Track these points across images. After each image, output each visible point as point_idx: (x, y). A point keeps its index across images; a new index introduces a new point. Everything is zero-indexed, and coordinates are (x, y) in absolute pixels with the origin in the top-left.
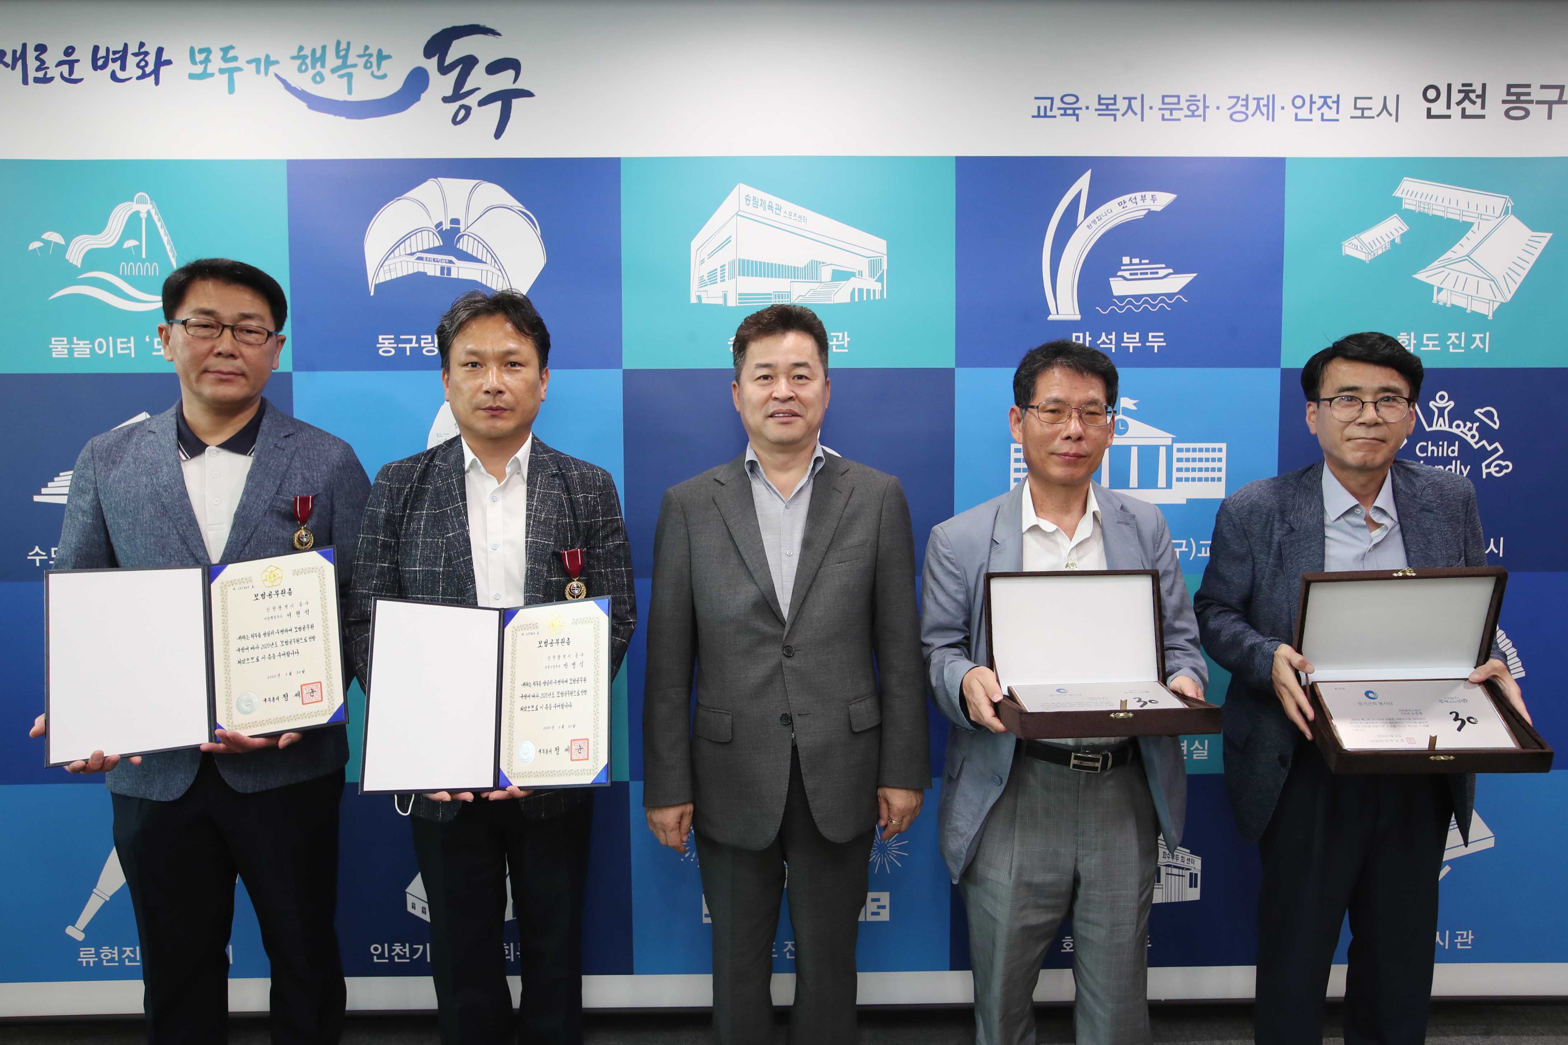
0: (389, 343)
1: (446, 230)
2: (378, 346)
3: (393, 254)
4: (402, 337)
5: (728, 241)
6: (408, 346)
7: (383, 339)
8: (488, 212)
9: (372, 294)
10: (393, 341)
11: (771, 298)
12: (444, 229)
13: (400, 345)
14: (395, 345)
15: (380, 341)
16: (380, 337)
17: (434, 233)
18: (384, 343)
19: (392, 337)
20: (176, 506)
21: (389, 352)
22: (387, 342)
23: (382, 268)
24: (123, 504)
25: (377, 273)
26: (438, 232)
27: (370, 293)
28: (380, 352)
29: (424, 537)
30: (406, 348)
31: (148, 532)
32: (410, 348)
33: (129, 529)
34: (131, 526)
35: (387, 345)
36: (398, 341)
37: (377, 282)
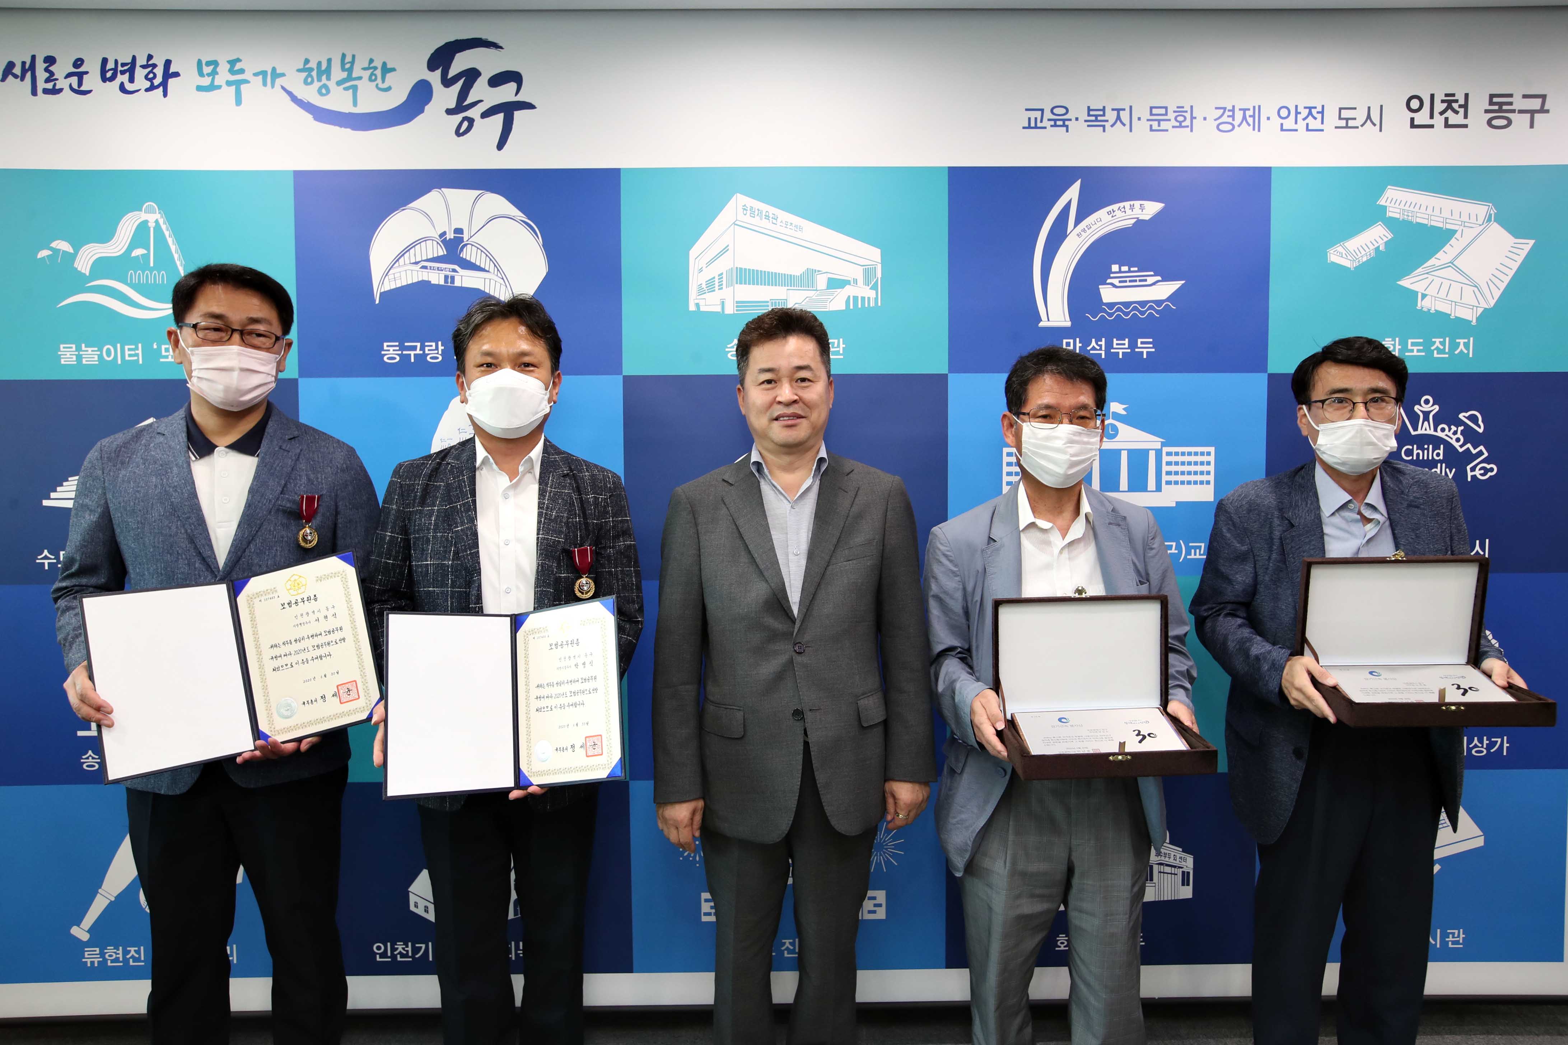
0: (394, 350)
1: (450, 239)
2: (383, 353)
3: (397, 263)
4: (406, 344)
5: (726, 250)
6: (412, 353)
7: (388, 346)
8: (491, 222)
9: (377, 302)
10: (398, 348)
11: (768, 306)
12: (448, 239)
13: (404, 352)
14: (400, 352)
15: (385, 348)
16: (385, 344)
17: (438, 243)
18: (389, 350)
19: (397, 344)
20: (185, 505)
21: (394, 358)
22: (391, 349)
23: (387, 277)
24: (132, 504)
25: (382, 282)
26: (442, 241)
27: (375, 301)
28: (385, 359)
29: (435, 532)
30: (410, 355)
31: (156, 531)
32: (415, 355)
33: (138, 528)
34: (140, 525)
35: (391, 352)
36: (402, 348)
37: (382, 290)
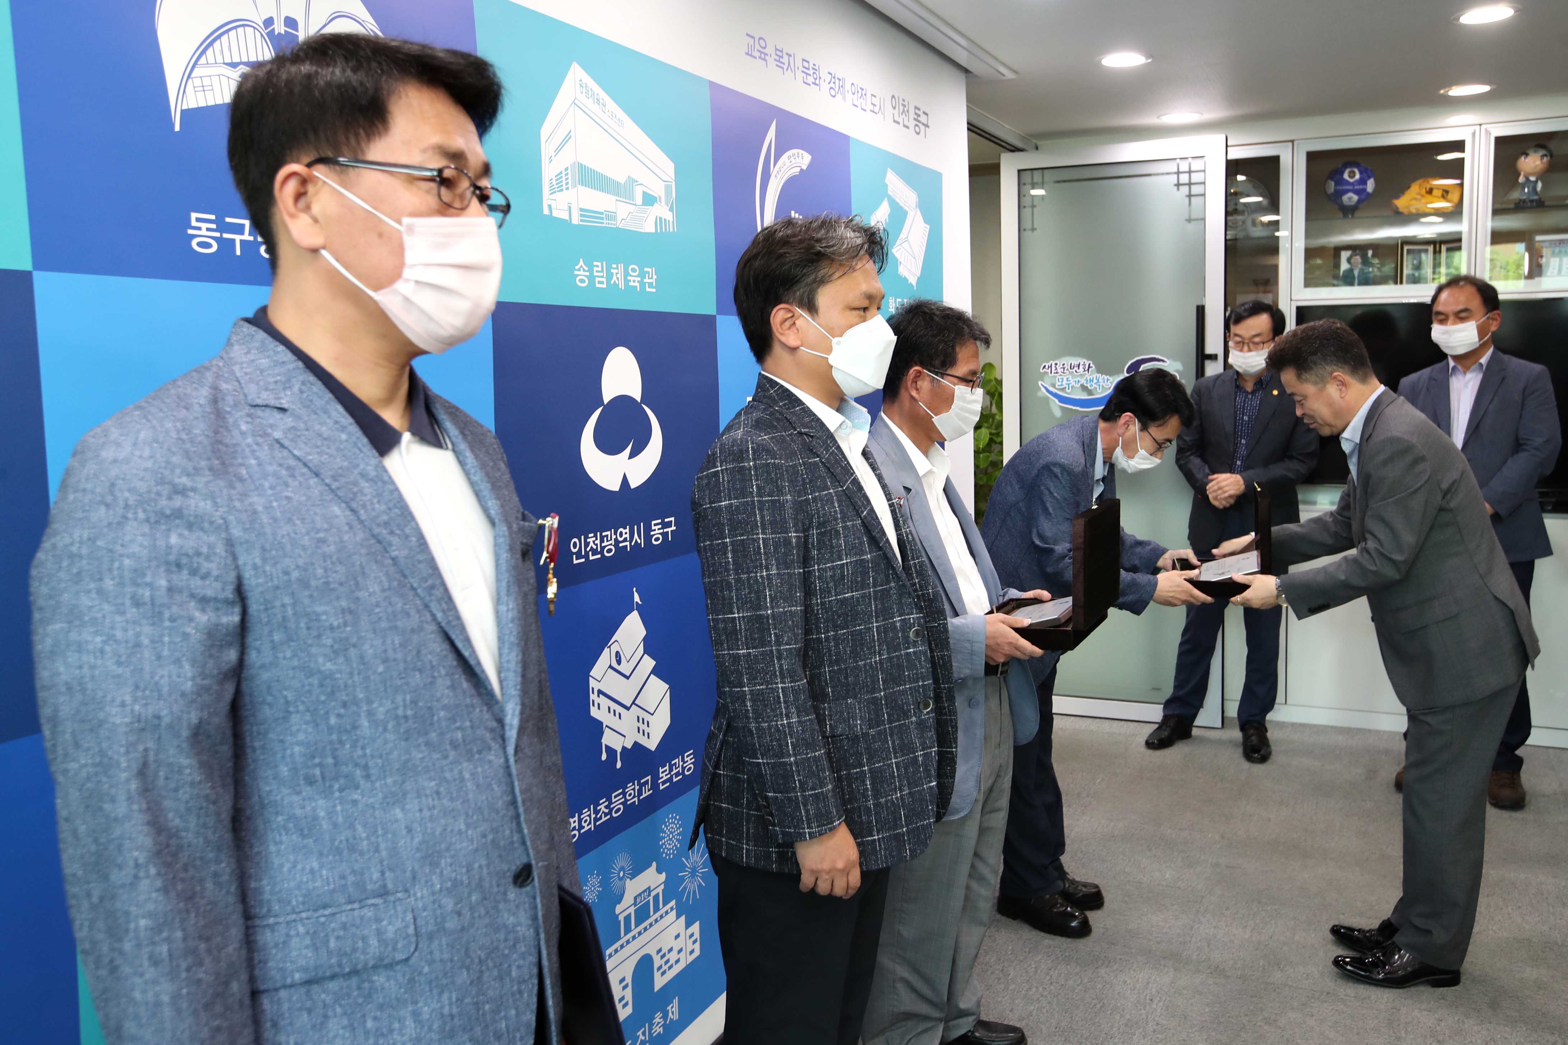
0: (208, 229)
1: (279, 34)
2: (190, 232)
3: (204, 56)
4: (228, 220)
5: (568, 138)
6: (238, 238)
7: (198, 220)
8: (333, 22)
9: (177, 128)
10: (214, 226)
11: (602, 218)
12: (276, 33)
13: (225, 236)
14: (218, 235)
15: (194, 223)
16: (194, 216)
17: (262, 35)
18: (199, 229)
19: (213, 217)
21: (209, 246)
22: (204, 226)
23: (190, 80)
25: (182, 90)
26: (267, 34)
27: (173, 125)
28: (194, 243)
29: (843, 522)
30: (234, 240)
32: (241, 241)
35: (203, 232)
36: (222, 227)
37: (185, 107)
